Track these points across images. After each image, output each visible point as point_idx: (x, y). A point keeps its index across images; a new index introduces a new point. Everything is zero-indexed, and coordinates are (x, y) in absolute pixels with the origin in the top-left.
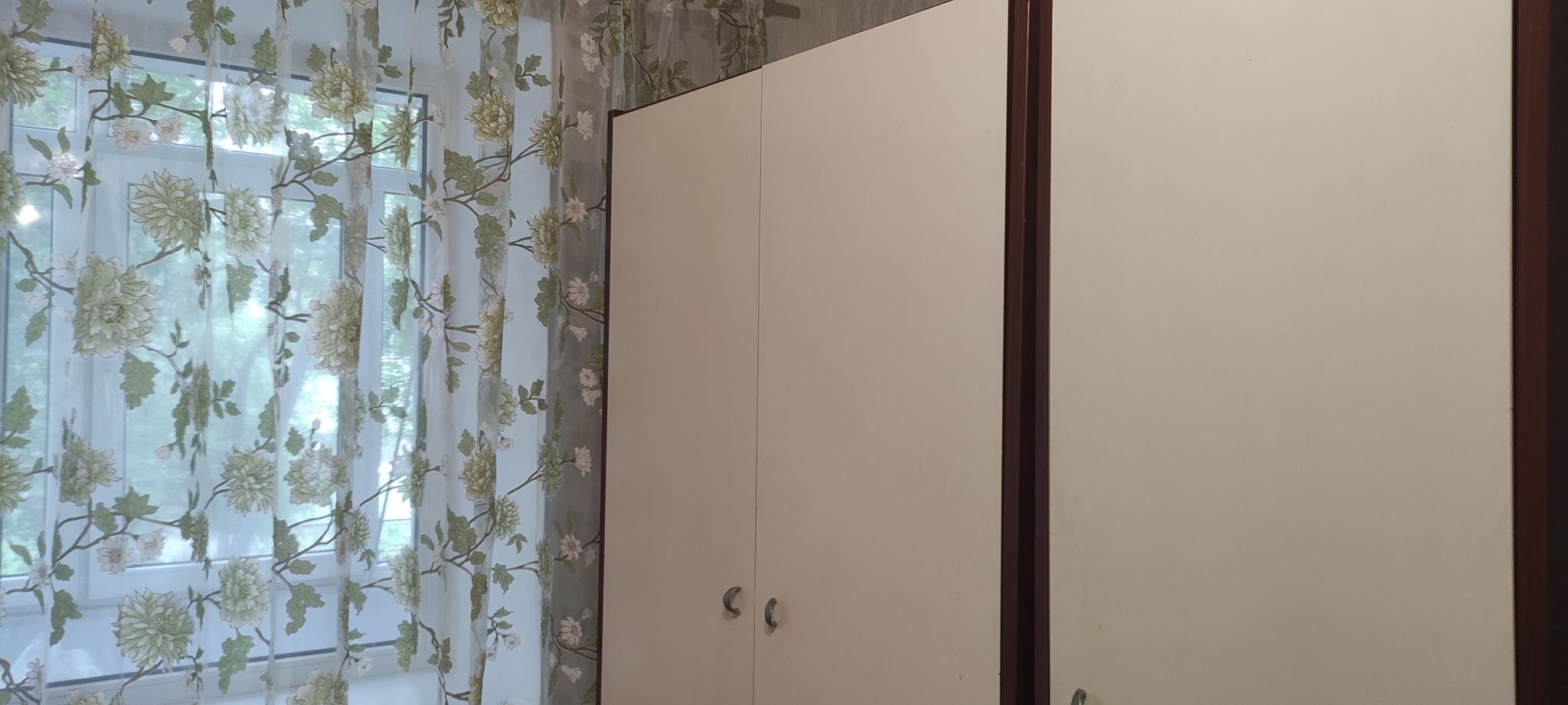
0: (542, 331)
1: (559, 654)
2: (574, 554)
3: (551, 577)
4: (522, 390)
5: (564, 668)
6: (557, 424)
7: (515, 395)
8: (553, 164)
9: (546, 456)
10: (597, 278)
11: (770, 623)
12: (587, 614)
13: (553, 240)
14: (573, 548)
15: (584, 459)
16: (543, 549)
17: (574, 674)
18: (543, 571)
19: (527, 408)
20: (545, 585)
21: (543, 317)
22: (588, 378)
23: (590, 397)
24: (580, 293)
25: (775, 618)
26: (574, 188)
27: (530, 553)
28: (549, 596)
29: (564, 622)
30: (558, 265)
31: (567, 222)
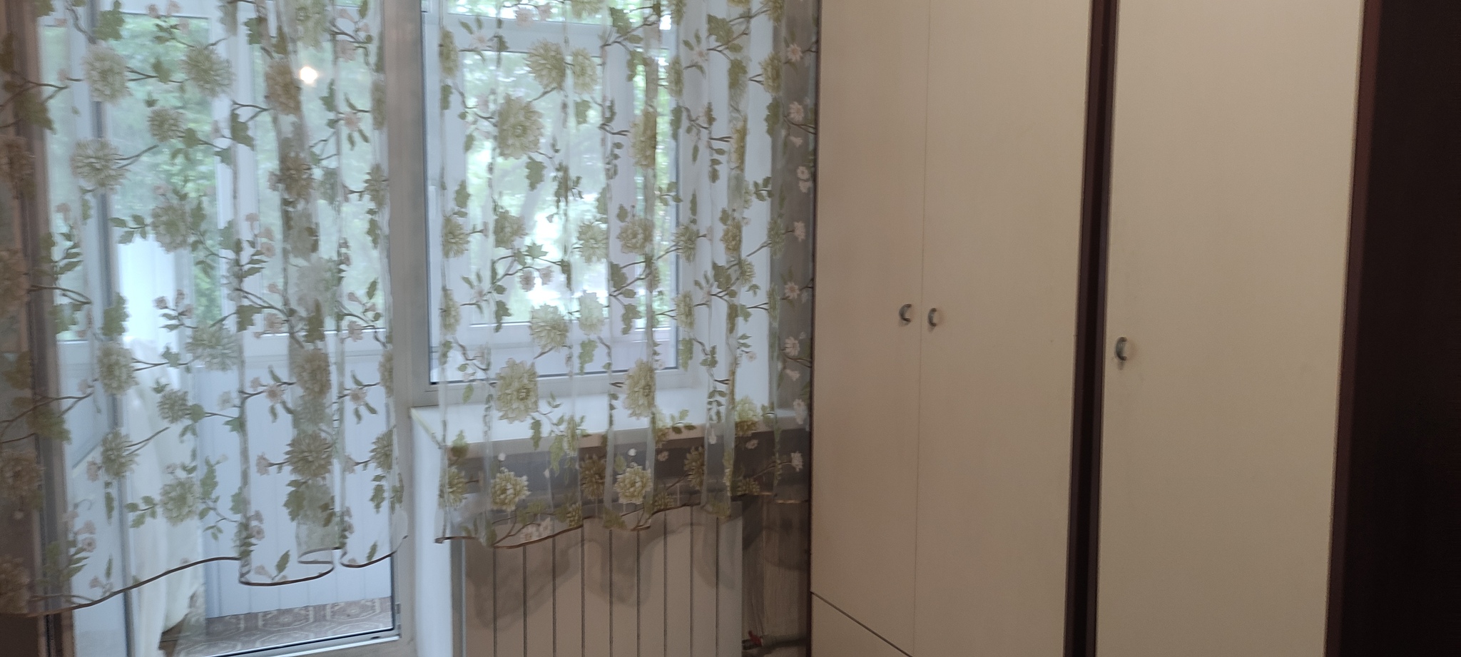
0: (768, 139)
1: (784, 362)
2: (794, 295)
3: (777, 312)
4: (756, 184)
5: (788, 371)
6: (781, 205)
7: (752, 188)
8: (777, 20)
9: (773, 231)
10: (809, 101)
11: (932, 324)
12: (803, 336)
13: (776, 76)
14: (792, 290)
15: (800, 230)
16: (771, 294)
17: (794, 375)
18: (771, 308)
19: (760, 197)
20: (772, 317)
21: (771, 131)
22: (803, 172)
23: (804, 187)
24: (797, 112)
25: (935, 321)
26: (792, 37)
27: (762, 297)
28: (776, 325)
29: (787, 341)
30: (781, 94)
31: (788, 62)
